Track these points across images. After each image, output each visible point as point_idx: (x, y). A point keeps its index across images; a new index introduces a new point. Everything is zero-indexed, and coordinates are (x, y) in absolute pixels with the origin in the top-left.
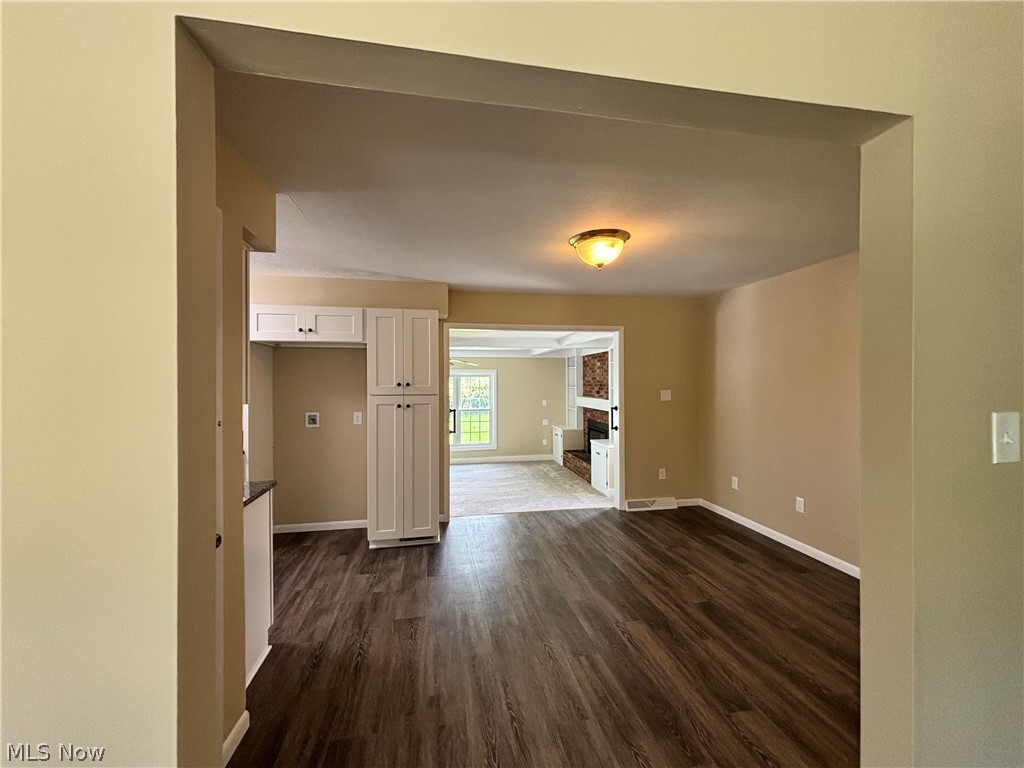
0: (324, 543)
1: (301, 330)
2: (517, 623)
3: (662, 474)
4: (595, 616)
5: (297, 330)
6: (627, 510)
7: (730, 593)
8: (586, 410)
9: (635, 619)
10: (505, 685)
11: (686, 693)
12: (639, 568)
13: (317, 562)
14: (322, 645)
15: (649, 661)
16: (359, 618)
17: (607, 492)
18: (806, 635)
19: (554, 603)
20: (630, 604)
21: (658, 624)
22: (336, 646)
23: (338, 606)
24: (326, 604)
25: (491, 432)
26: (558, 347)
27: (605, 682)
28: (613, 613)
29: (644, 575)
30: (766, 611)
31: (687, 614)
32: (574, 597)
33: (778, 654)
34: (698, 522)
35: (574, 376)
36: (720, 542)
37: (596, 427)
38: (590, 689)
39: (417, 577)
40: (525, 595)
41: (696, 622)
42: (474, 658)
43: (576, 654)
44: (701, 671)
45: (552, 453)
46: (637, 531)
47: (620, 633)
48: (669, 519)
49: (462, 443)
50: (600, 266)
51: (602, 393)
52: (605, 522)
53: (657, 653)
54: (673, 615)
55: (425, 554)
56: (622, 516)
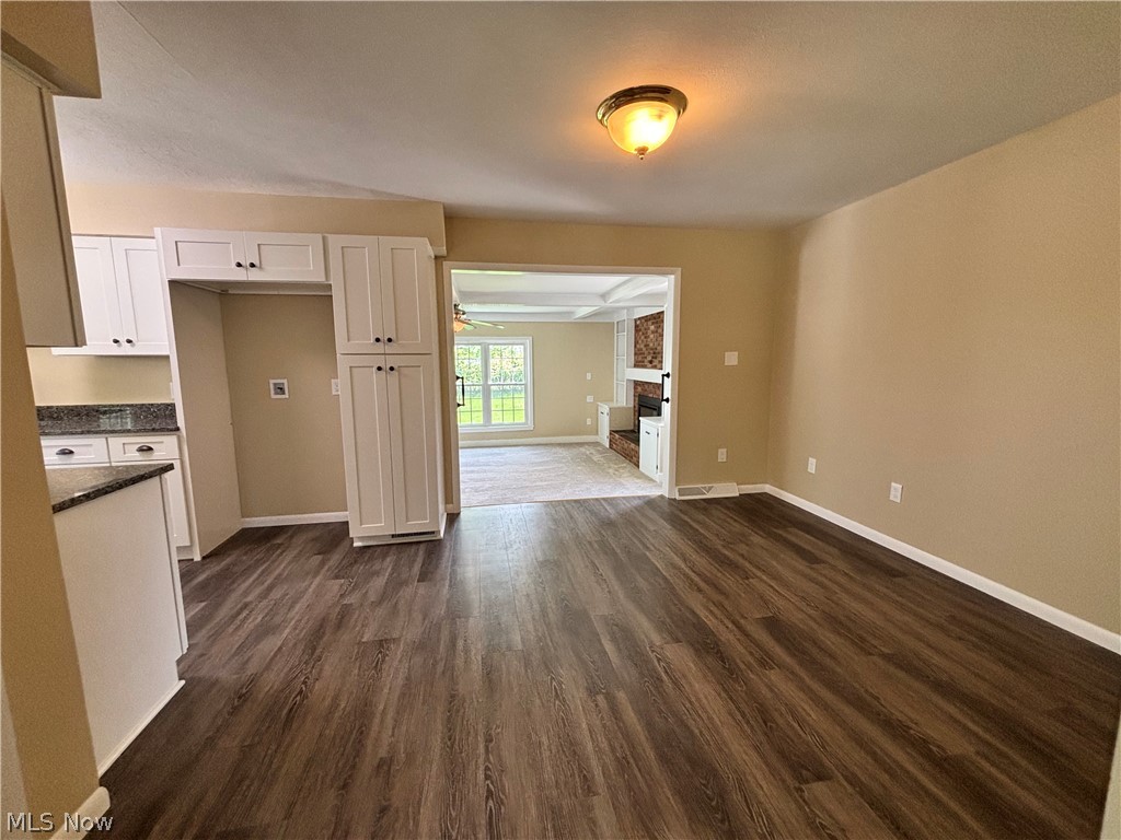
0: (301, 539)
1: (239, 265)
2: (520, 647)
3: (722, 455)
4: (624, 636)
5: (234, 265)
6: (678, 497)
7: (802, 605)
8: (637, 383)
9: (678, 641)
10: (489, 740)
11: (740, 753)
12: (687, 570)
13: (284, 563)
14: (253, 680)
15: (690, 702)
16: (316, 640)
17: (657, 476)
18: (903, 662)
19: (573, 619)
20: (671, 618)
21: (706, 646)
22: (273, 680)
23: (293, 622)
24: (277, 619)
25: (526, 410)
26: (602, 304)
27: (627, 736)
28: (647, 631)
29: (692, 580)
30: (849, 630)
31: (747, 635)
32: (599, 608)
33: (866, 691)
34: (762, 513)
35: (624, 343)
36: (789, 537)
37: (647, 402)
38: (604, 745)
39: (403, 583)
40: (536, 606)
41: (758, 646)
42: (453, 696)
43: (592, 691)
44: (762, 718)
45: (597, 434)
46: (687, 522)
47: (655, 661)
48: (728, 508)
49: (493, 422)
50: (642, 151)
51: (656, 362)
52: (650, 513)
53: (703, 692)
54: (727, 636)
55: (421, 553)
56: (670, 504)
